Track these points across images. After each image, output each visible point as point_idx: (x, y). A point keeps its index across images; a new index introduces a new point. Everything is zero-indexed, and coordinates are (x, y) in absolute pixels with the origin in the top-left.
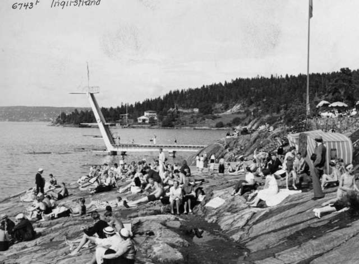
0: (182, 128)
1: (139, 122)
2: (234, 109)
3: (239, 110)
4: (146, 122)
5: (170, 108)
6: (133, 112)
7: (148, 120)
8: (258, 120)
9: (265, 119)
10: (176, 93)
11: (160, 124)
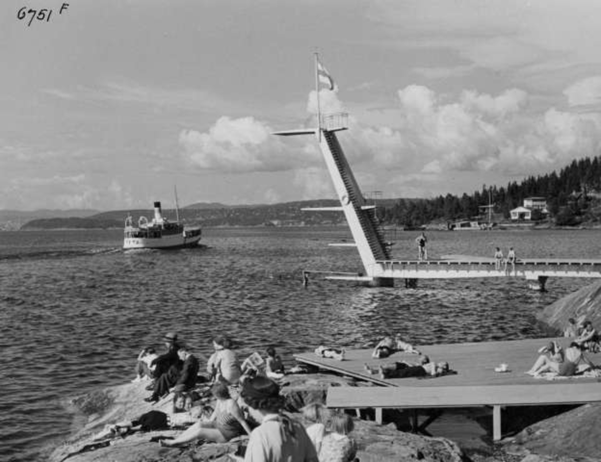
0: (594, 227)
1: (513, 218)
4: (526, 218)
5: (572, 192)
6: (503, 200)
7: (530, 215)
10: (585, 164)
11: (552, 222)
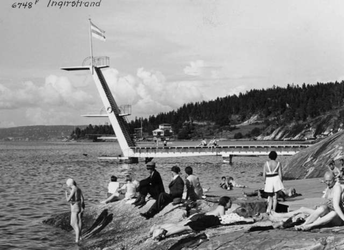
2: (252, 120)
3: (256, 120)
4: (161, 135)
5: (185, 121)
6: (147, 126)
7: (163, 133)
8: (282, 128)
9: (291, 128)
10: (190, 106)
11: (176, 137)
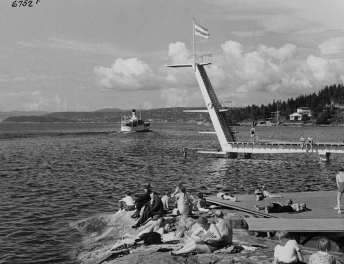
0: (339, 125)
1: (291, 119)
4: (299, 119)
5: (325, 104)
6: (285, 109)
7: (301, 117)
10: (333, 88)
11: (314, 122)
